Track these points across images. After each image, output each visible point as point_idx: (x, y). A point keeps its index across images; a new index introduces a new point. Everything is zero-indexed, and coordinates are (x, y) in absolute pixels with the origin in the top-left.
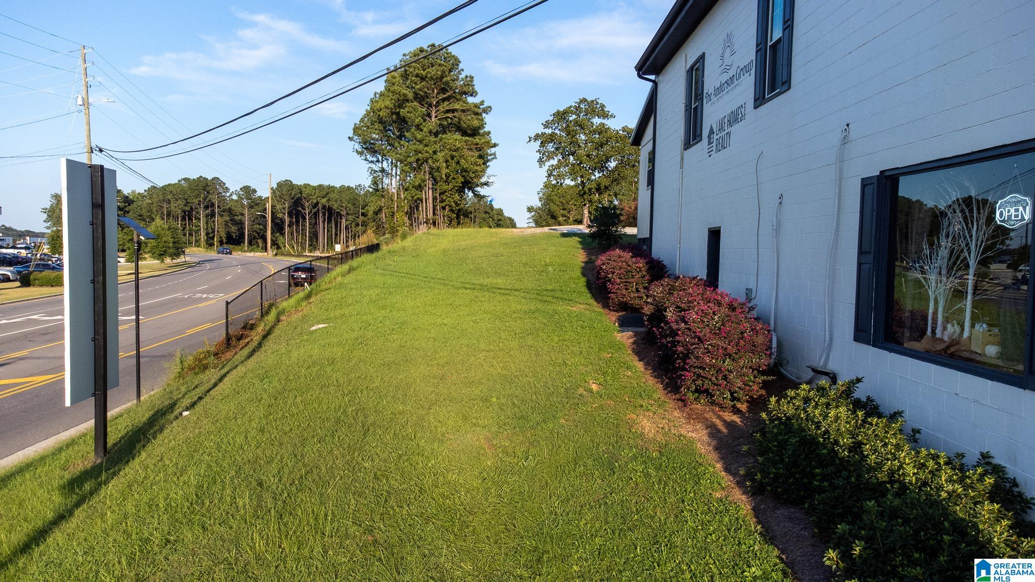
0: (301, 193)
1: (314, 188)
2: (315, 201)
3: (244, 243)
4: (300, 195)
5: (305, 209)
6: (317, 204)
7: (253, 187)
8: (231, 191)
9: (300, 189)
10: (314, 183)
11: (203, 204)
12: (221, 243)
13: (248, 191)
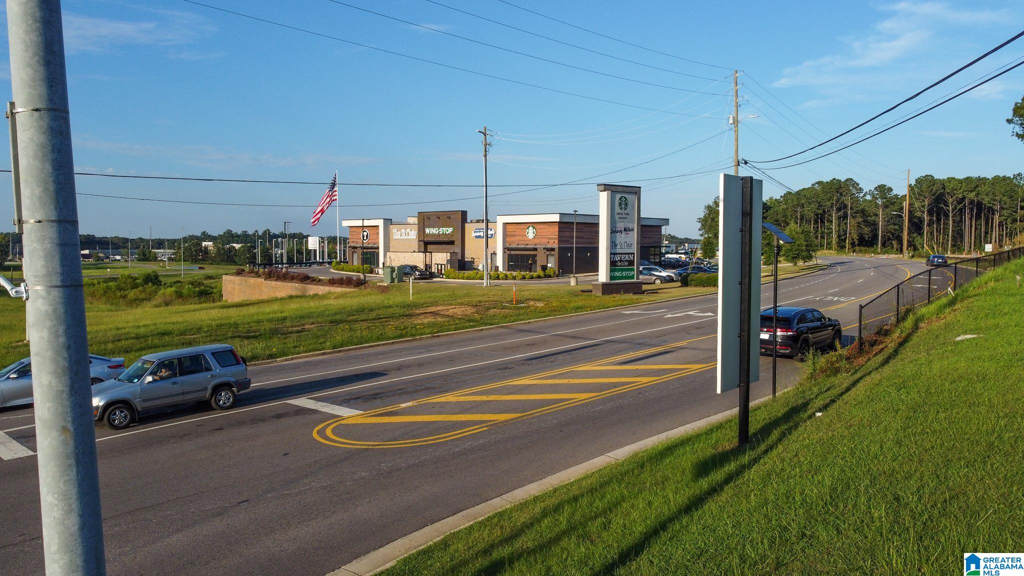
0: (944, 188)
1: (960, 181)
2: (960, 196)
3: (877, 245)
4: (942, 191)
5: (948, 206)
6: (963, 199)
7: (889, 185)
8: (864, 192)
9: (943, 184)
10: (960, 176)
11: (836, 206)
12: (853, 244)
13: (883, 190)
